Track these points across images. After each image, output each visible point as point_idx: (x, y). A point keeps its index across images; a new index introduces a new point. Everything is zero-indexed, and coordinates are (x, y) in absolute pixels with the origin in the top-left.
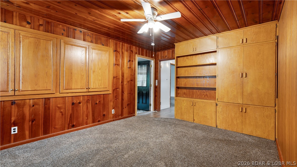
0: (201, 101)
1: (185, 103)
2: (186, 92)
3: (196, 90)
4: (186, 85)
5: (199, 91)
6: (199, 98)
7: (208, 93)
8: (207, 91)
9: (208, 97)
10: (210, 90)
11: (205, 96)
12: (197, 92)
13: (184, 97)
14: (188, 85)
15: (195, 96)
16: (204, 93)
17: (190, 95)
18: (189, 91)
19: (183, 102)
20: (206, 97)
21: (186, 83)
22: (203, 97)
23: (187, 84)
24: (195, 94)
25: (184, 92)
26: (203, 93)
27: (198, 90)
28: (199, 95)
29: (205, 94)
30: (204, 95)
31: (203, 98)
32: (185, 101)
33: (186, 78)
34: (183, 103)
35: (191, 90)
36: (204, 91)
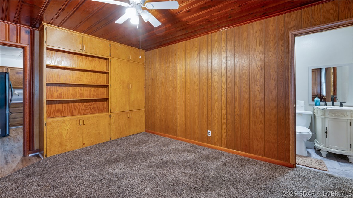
0: (93, 116)
1: (67, 124)
2: (61, 108)
3: (79, 103)
4: (61, 97)
5: (83, 105)
6: (84, 113)
7: (95, 106)
8: (94, 103)
9: (95, 110)
10: (98, 102)
11: (91, 110)
12: (81, 106)
13: (58, 117)
14: (65, 97)
15: (77, 112)
16: (91, 105)
17: (69, 112)
18: (68, 106)
19: (64, 124)
20: (93, 110)
21: (63, 93)
22: (89, 111)
23: (63, 95)
24: (78, 110)
25: (57, 109)
26: (89, 107)
27: (82, 103)
28: (83, 110)
29: (92, 107)
30: (90, 108)
31: (89, 113)
32: (67, 123)
33: (62, 86)
34: (64, 126)
35: (71, 104)
36: (91, 103)
